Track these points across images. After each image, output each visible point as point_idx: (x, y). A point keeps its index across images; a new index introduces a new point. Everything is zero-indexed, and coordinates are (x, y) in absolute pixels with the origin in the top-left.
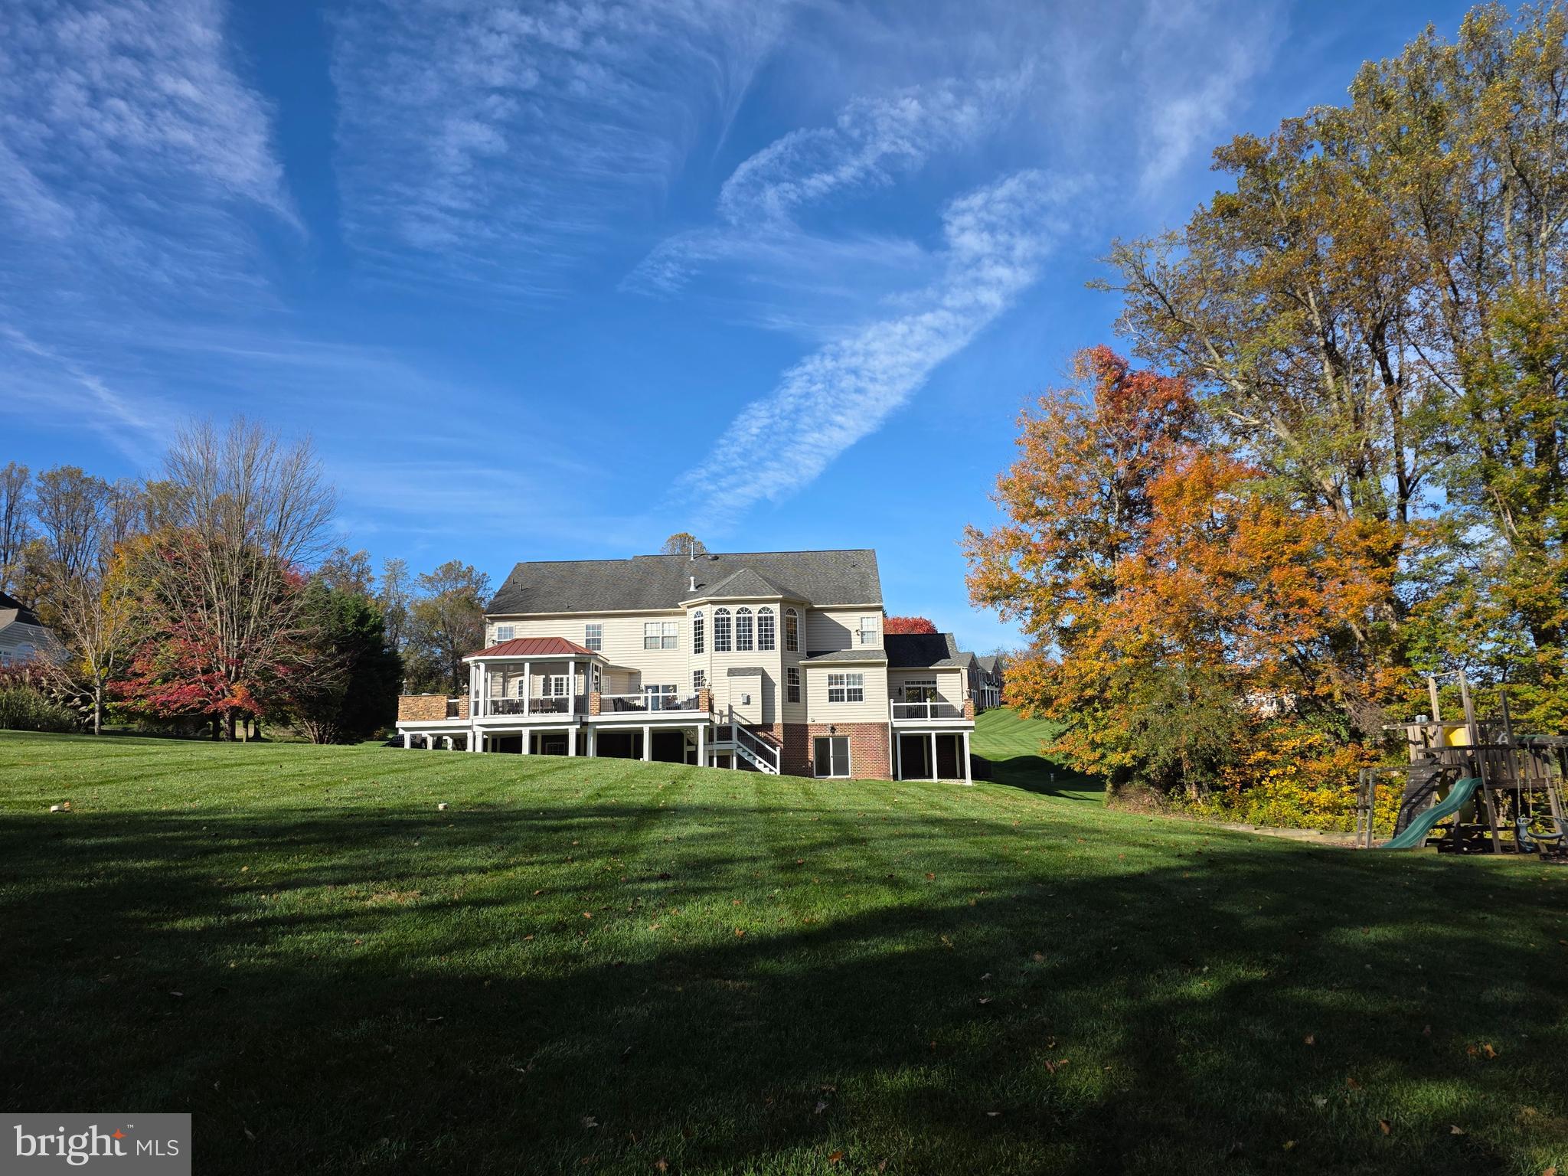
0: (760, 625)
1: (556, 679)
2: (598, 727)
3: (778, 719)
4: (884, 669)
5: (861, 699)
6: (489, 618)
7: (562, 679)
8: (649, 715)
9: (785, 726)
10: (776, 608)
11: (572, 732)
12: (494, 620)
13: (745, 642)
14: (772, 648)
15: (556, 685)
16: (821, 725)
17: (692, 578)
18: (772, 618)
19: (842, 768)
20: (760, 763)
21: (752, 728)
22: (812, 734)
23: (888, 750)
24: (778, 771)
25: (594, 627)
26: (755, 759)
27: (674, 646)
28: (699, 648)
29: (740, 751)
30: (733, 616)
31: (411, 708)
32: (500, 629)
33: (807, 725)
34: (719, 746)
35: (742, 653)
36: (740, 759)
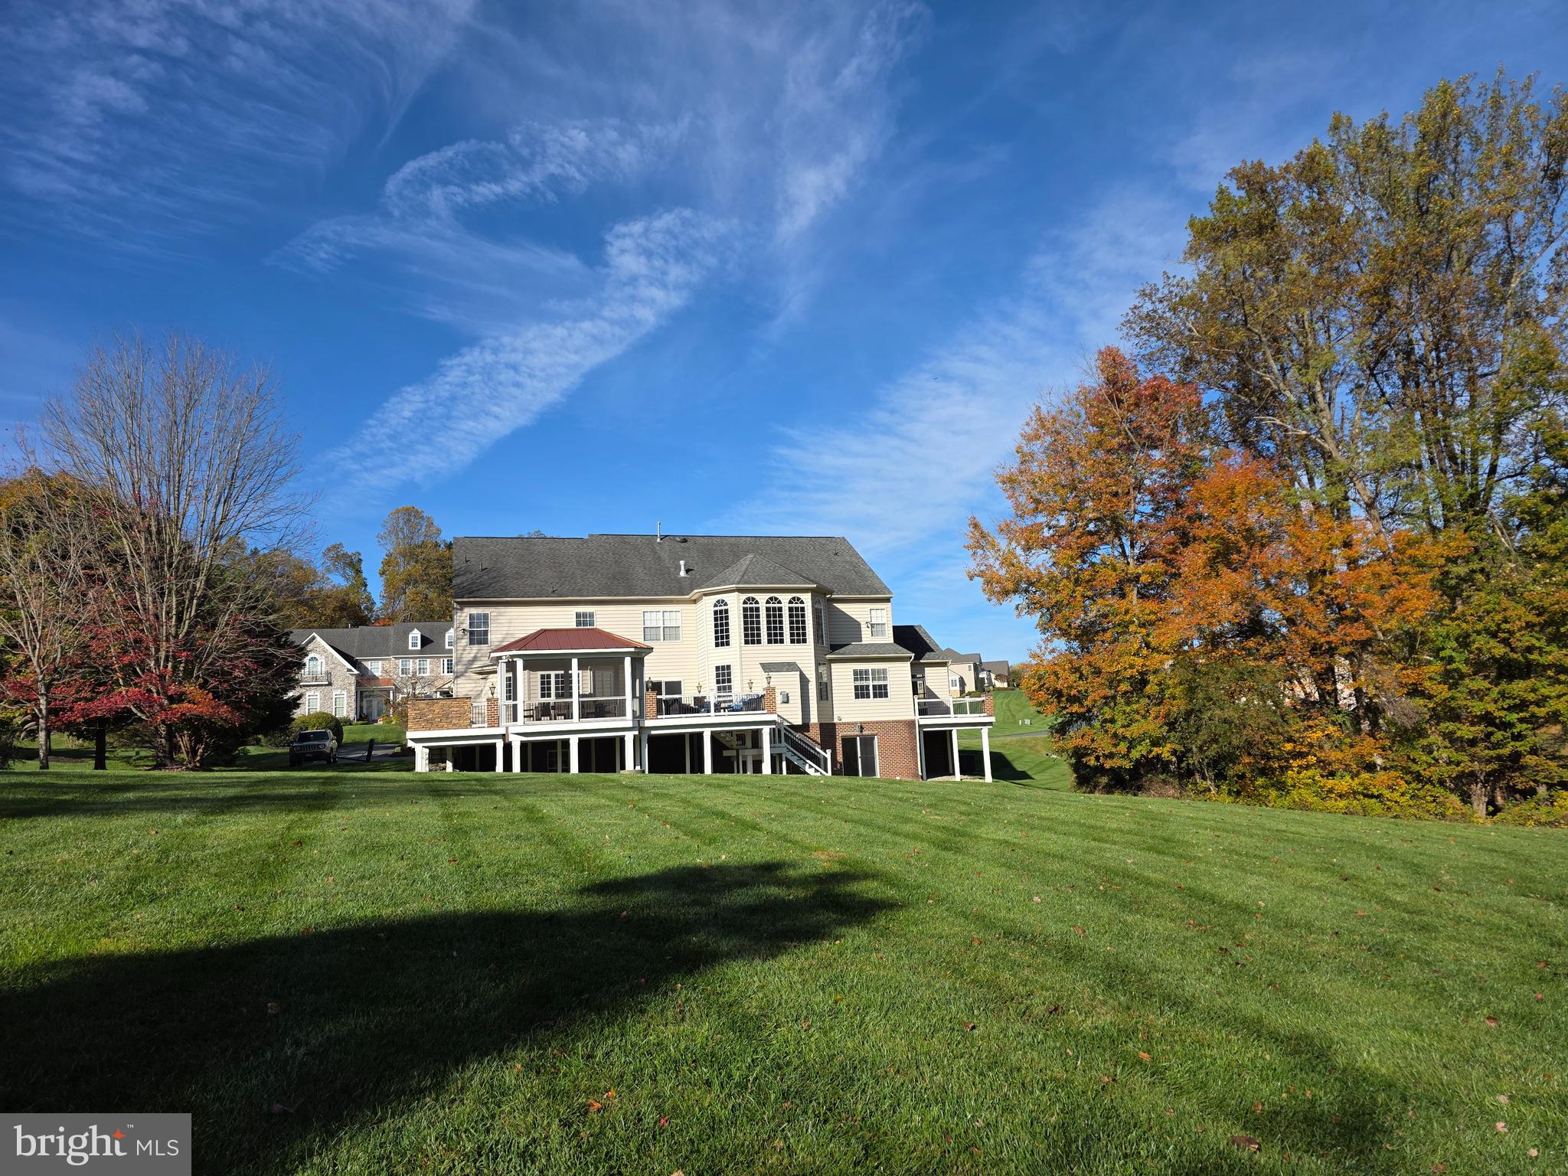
2: (653, 732)
3: (814, 719)
4: (908, 664)
5: (886, 696)
6: (457, 603)
8: (713, 718)
9: (821, 725)
10: (807, 598)
11: (629, 738)
12: (463, 605)
13: (776, 635)
14: (804, 641)
16: (849, 724)
17: (682, 563)
18: (803, 609)
19: (869, 770)
21: (793, 727)
22: (840, 734)
23: (915, 750)
24: (830, 773)
25: (585, 615)
26: (804, 762)
27: (677, 638)
28: (722, 638)
29: (789, 755)
31: (424, 714)
32: (471, 617)
33: (834, 724)
35: (773, 646)
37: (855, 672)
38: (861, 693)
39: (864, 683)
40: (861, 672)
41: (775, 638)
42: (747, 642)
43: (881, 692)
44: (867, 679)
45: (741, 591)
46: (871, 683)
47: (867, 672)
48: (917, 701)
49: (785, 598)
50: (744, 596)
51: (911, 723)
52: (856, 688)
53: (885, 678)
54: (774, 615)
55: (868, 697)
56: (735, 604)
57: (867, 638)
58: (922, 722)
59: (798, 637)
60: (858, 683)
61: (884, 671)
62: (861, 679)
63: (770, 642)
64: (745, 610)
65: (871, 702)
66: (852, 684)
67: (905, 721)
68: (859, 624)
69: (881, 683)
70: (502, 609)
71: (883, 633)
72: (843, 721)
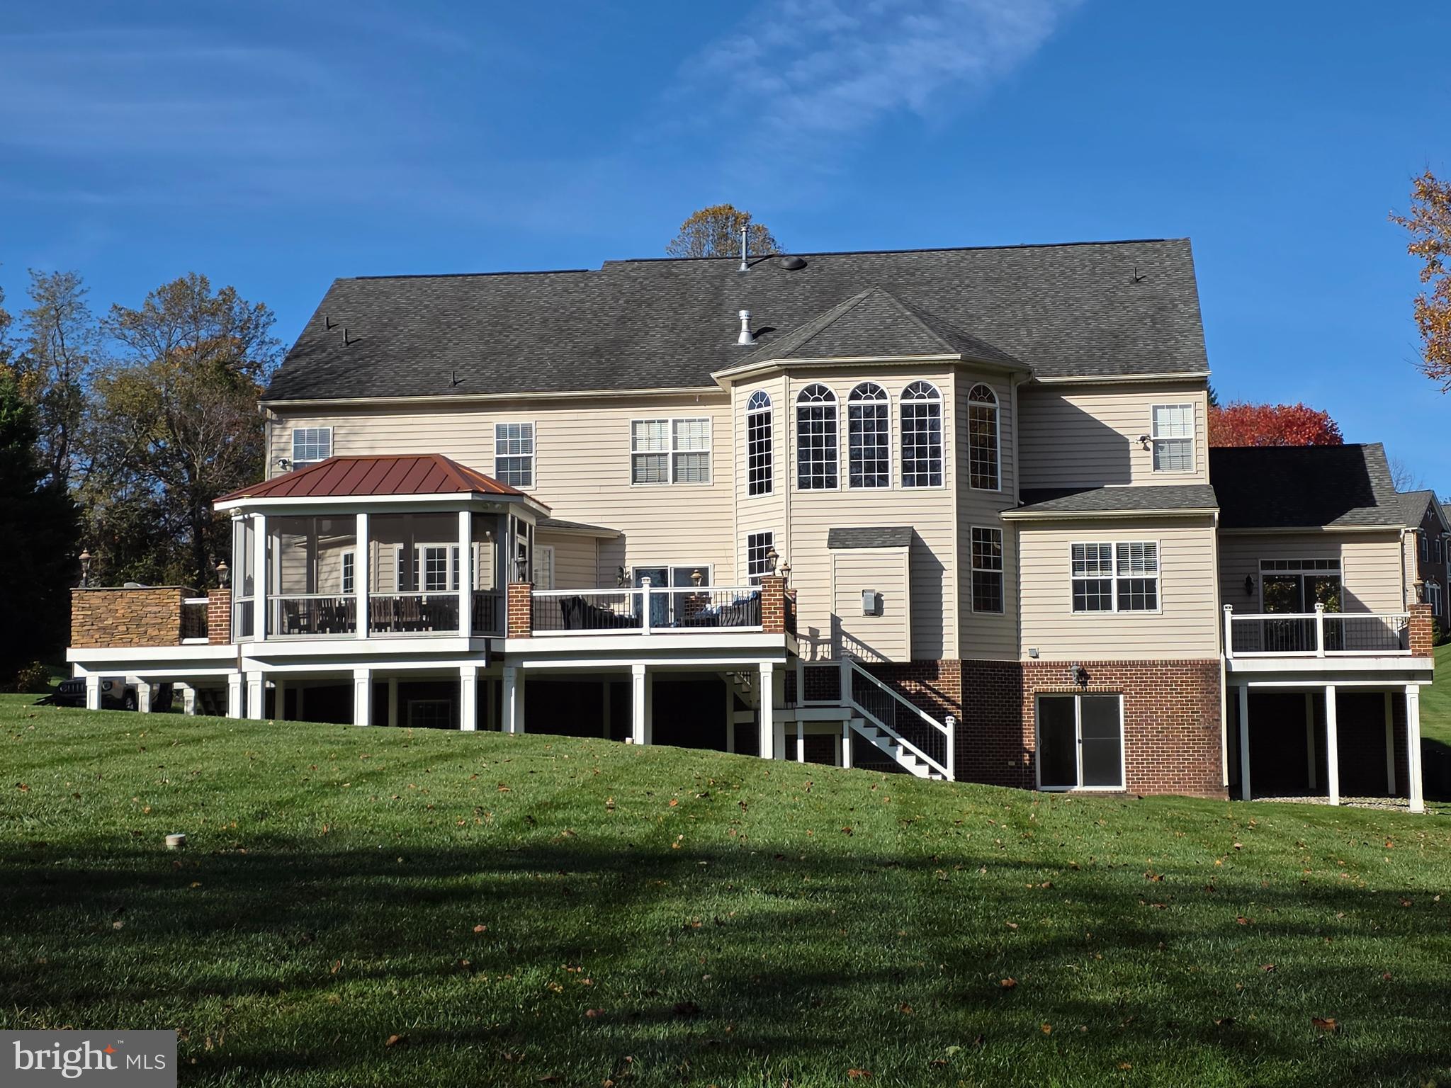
0: (906, 426)
1: (430, 553)
2: (527, 665)
3: (951, 651)
4: (1211, 532)
5: (1152, 604)
6: (273, 409)
7: (442, 553)
8: (645, 638)
9: (967, 667)
10: (945, 386)
11: (468, 672)
12: (285, 413)
13: (870, 467)
14: (936, 481)
15: (430, 566)
16: (1053, 665)
17: (743, 314)
18: (934, 409)
19: (1102, 767)
20: (908, 757)
21: (888, 670)
22: (1032, 688)
23: (1217, 728)
24: (949, 773)
25: (514, 430)
26: (895, 744)
27: (703, 477)
28: (760, 481)
29: (858, 725)
30: (842, 404)
31: (99, 618)
32: (298, 435)
33: (1019, 666)
34: (808, 713)
35: (865, 493)
36: (858, 742)
37: (1076, 551)
38: (1088, 597)
39: (1098, 575)
40: (1092, 550)
41: (870, 474)
42: (803, 484)
43: (1140, 595)
44: (1106, 566)
45: (793, 372)
46: (1114, 576)
47: (1105, 550)
48: (1229, 617)
49: (894, 386)
50: (801, 384)
51: (1208, 670)
52: (1078, 586)
53: (1151, 566)
55: (1109, 607)
56: (784, 402)
57: (1142, 473)
58: (1237, 667)
59: (922, 472)
60: (1084, 576)
61: (1150, 549)
62: (1092, 566)
63: (855, 482)
64: (802, 413)
65: (1114, 619)
66: (1067, 578)
67: (1194, 664)
68: (1123, 443)
69: (1142, 575)
70: (357, 421)
71: (1184, 462)
72: (1042, 658)
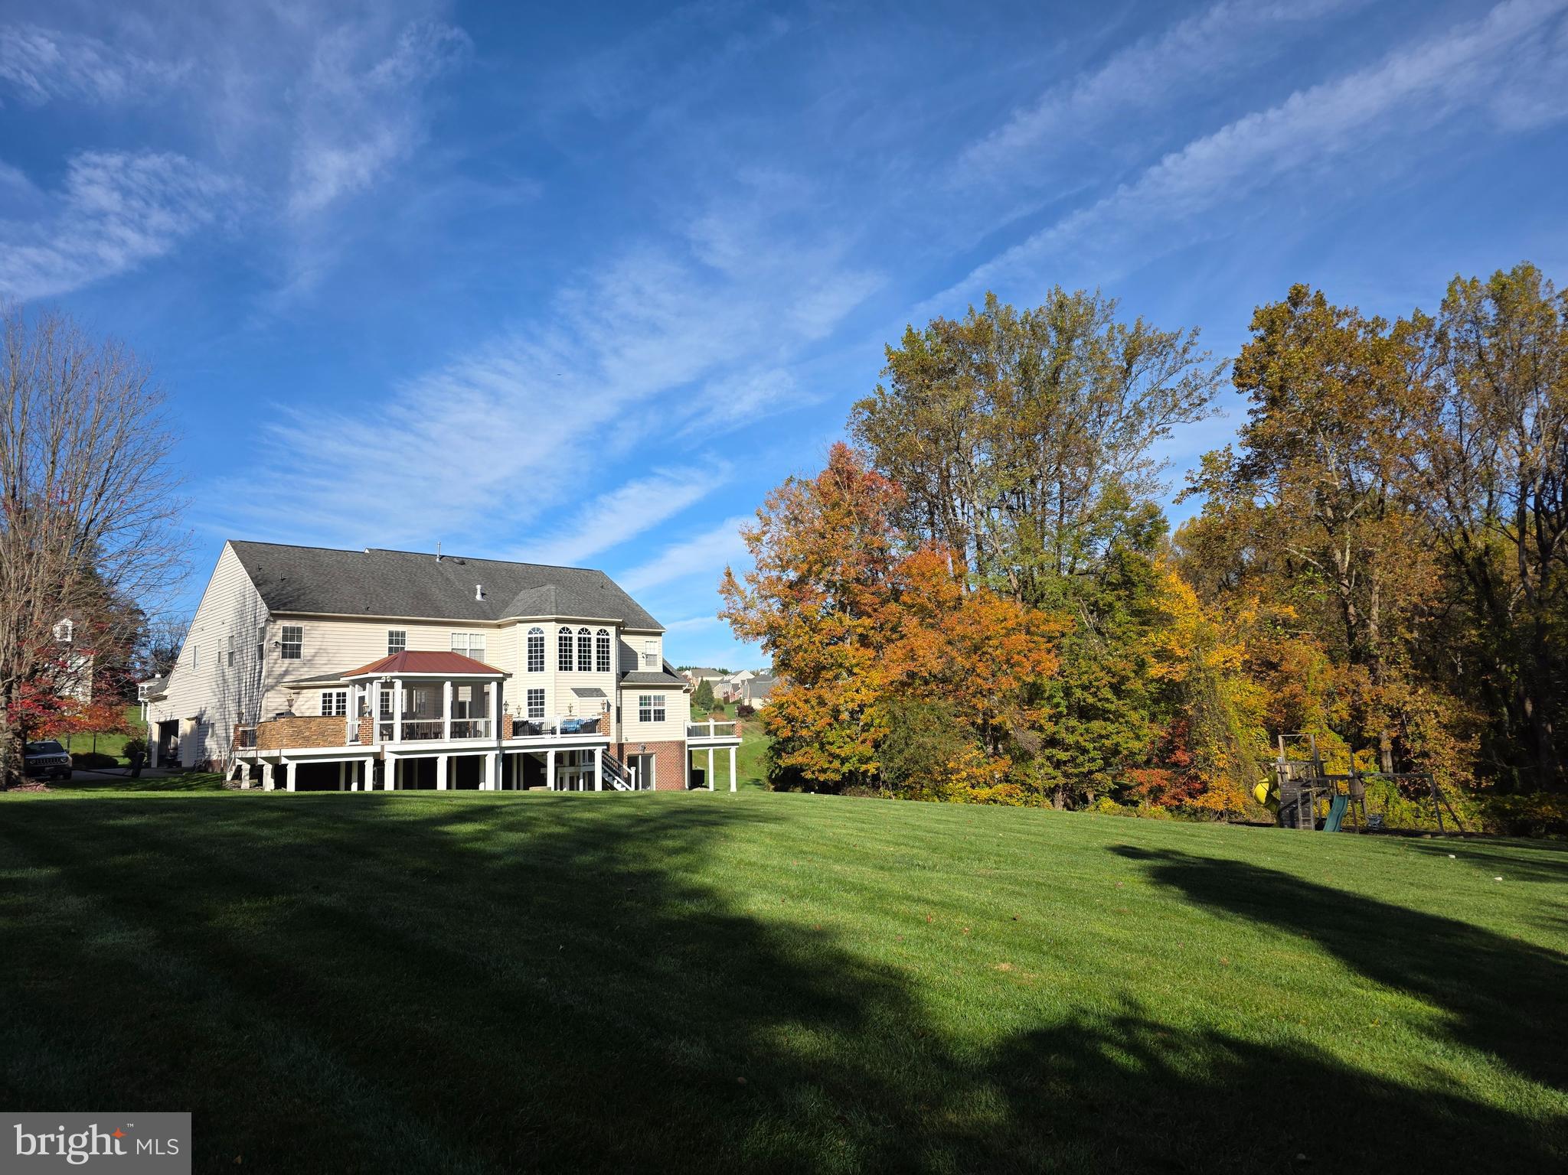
5: (664, 719)
11: (491, 756)
13: (585, 663)
16: (633, 744)
17: (479, 587)
18: (608, 641)
25: (397, 634)
28: (536, 666)
32: (285, 630)
35: (582, 674)
37: (641, 698)
38: (644, 716)
39: (647, 708)
40: (645, 698)
41: (585, 666)
42: (559, 669)
43: (660, 716)
44: (650, 704)
45: (558, 621)
46: (652, 708)
47: (650, 698)
48: (691, 724)
49: (594, 630)
50: (560, 626)
51: (683, 743)
52: (641, 712)
53: (663, 704)
54: (584, 643)
55: (650, 720)
56: (551, 633)
57: (643, 667)
58: (690, 742)
59: (603, 666)
60: (643, 708)
61: (663, 698)
62: (646, 704)
63: (580, 669)
64: (560, 638)
65: (652, 724)
66: (638, 708)
67: (677, 742)
68: (636, 654)
69: (661, 708)
70: (316, 624)
71: (655, 664)
72: (630, 741)
